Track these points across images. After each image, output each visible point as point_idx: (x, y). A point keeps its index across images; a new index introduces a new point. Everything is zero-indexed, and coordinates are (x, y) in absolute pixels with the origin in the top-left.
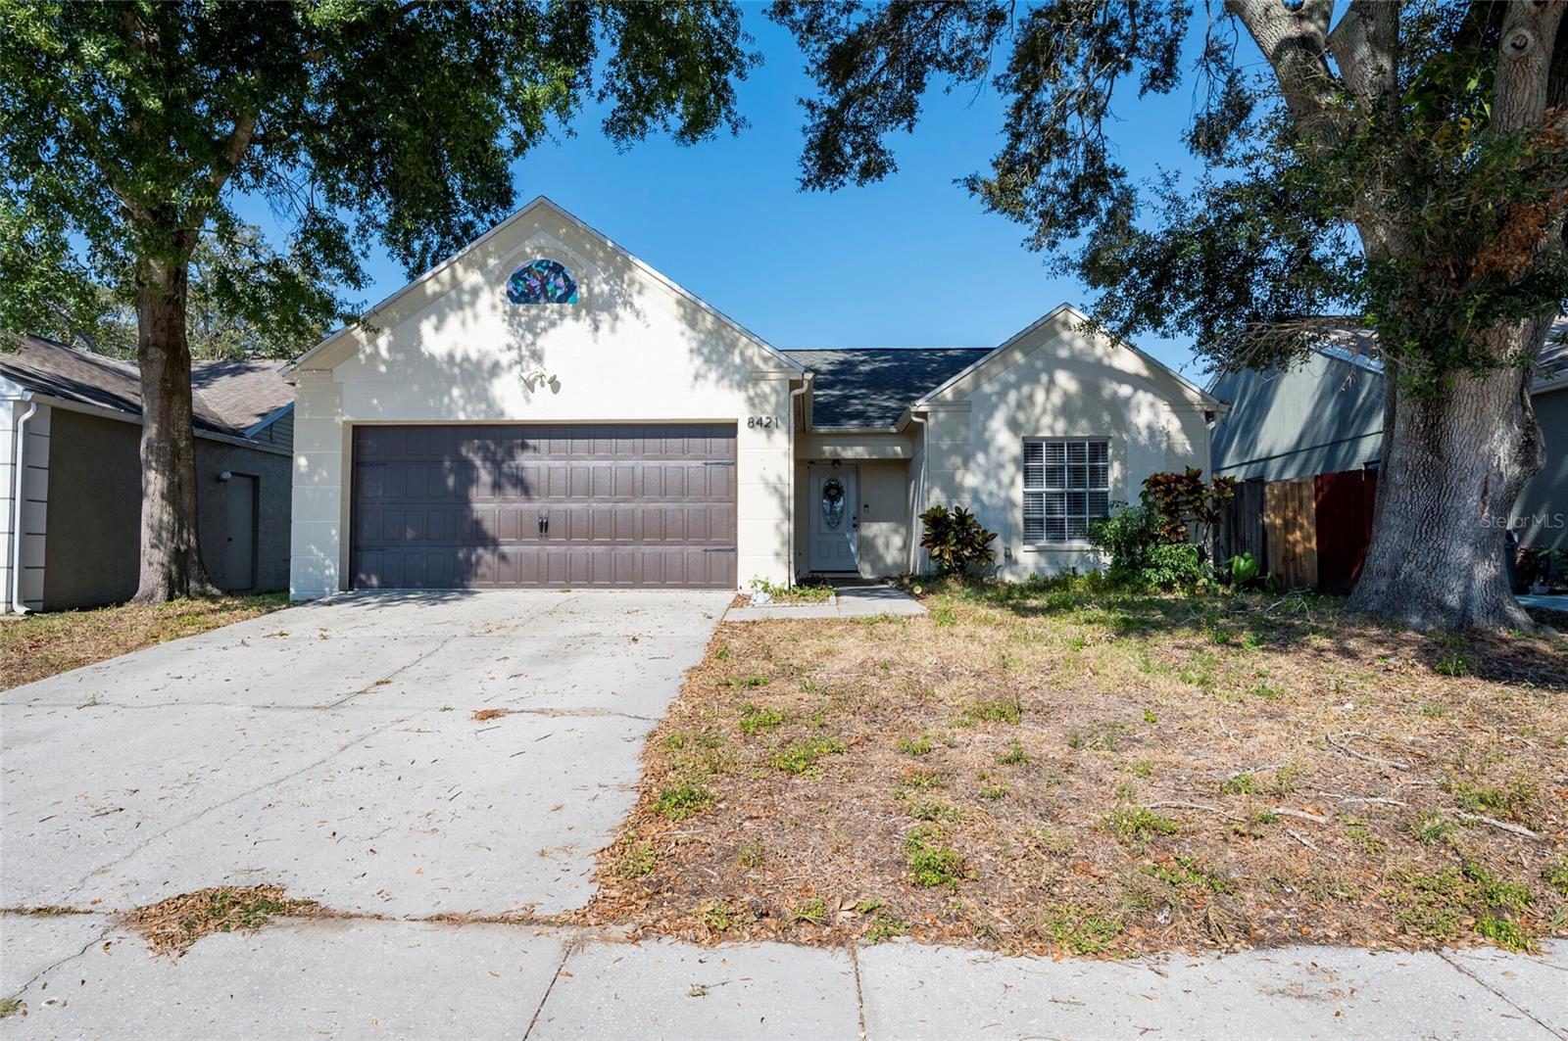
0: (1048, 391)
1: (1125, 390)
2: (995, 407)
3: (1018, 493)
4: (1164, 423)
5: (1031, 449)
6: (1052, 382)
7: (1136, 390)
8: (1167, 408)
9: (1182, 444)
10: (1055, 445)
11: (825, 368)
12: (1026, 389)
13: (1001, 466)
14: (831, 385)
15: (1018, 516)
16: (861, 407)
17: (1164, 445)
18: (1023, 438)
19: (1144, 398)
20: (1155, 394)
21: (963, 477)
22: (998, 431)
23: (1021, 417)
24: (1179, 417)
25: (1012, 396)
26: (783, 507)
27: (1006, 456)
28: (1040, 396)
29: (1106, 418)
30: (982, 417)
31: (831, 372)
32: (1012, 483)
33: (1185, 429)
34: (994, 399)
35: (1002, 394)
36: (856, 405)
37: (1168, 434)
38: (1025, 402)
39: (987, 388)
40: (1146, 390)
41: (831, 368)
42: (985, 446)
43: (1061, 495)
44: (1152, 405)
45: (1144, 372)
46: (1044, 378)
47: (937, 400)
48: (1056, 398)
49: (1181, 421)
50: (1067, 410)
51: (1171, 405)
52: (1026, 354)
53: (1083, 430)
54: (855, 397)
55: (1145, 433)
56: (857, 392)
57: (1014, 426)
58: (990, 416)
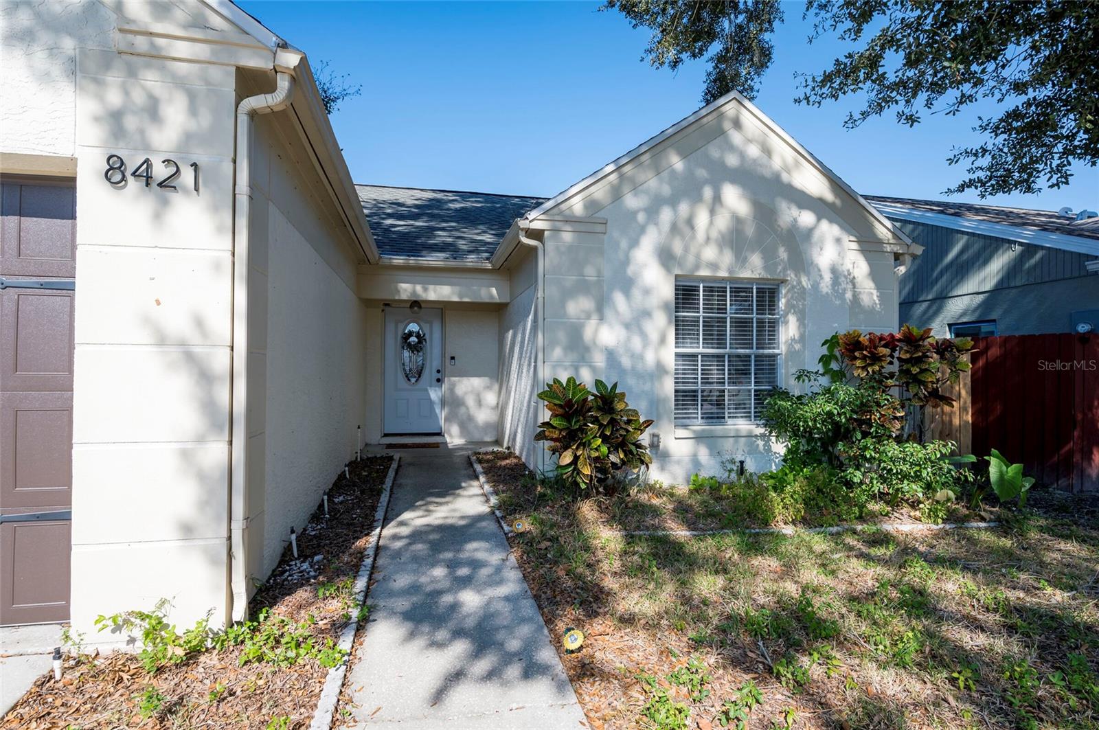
0: (712, 212)
1: (806, 218)
2: (642, 230)
3: (669, 354)
4: (850, 266)
5: (685, 294)
6: (717, 199)
7: (819, 219)
8: (854, 246)
9: (869, 293)
10: (715, 290)
11: (410, 202)
12: (684, 208)
13: (647, 314)
14: (415, 217)
15: (668, 387)
16: (449, 240)
17: (849, 295)
18: (677, 276)
19: (829, 230)
20: (842, 227)
21: (596, 331)
22: (645, 265)
23: (677, 247)
24: (867, 259)
25: (666, 215)
26: (208, 406)
27: (654, 301)
28: (702, 219)
29: (783, 254)
30: (624, 244)
31: (416, 206)
32: (663, 340)
33: (874, 275)
34: (641, 217)
35: (652, 212)
36: (442, 237)
37: (853, 282)
38: (682, 225)
39: (632, 201)
40: (831, 221)
41: (416, 202)
42: (627, 284)
43: (720, 358)
44: (838, 241)
45: (829, 196)
46: (708, 193)
47: (561, 213)
48: (723, 222)
49: (871, 265)
50: (735, 240)
51: (858, 242)
52: (684, 155)
53: (754, 269)
54: (443, 229)
55: (827, 277)
56: (444, 225)
57: (666, 257)
58: (635, 243)
